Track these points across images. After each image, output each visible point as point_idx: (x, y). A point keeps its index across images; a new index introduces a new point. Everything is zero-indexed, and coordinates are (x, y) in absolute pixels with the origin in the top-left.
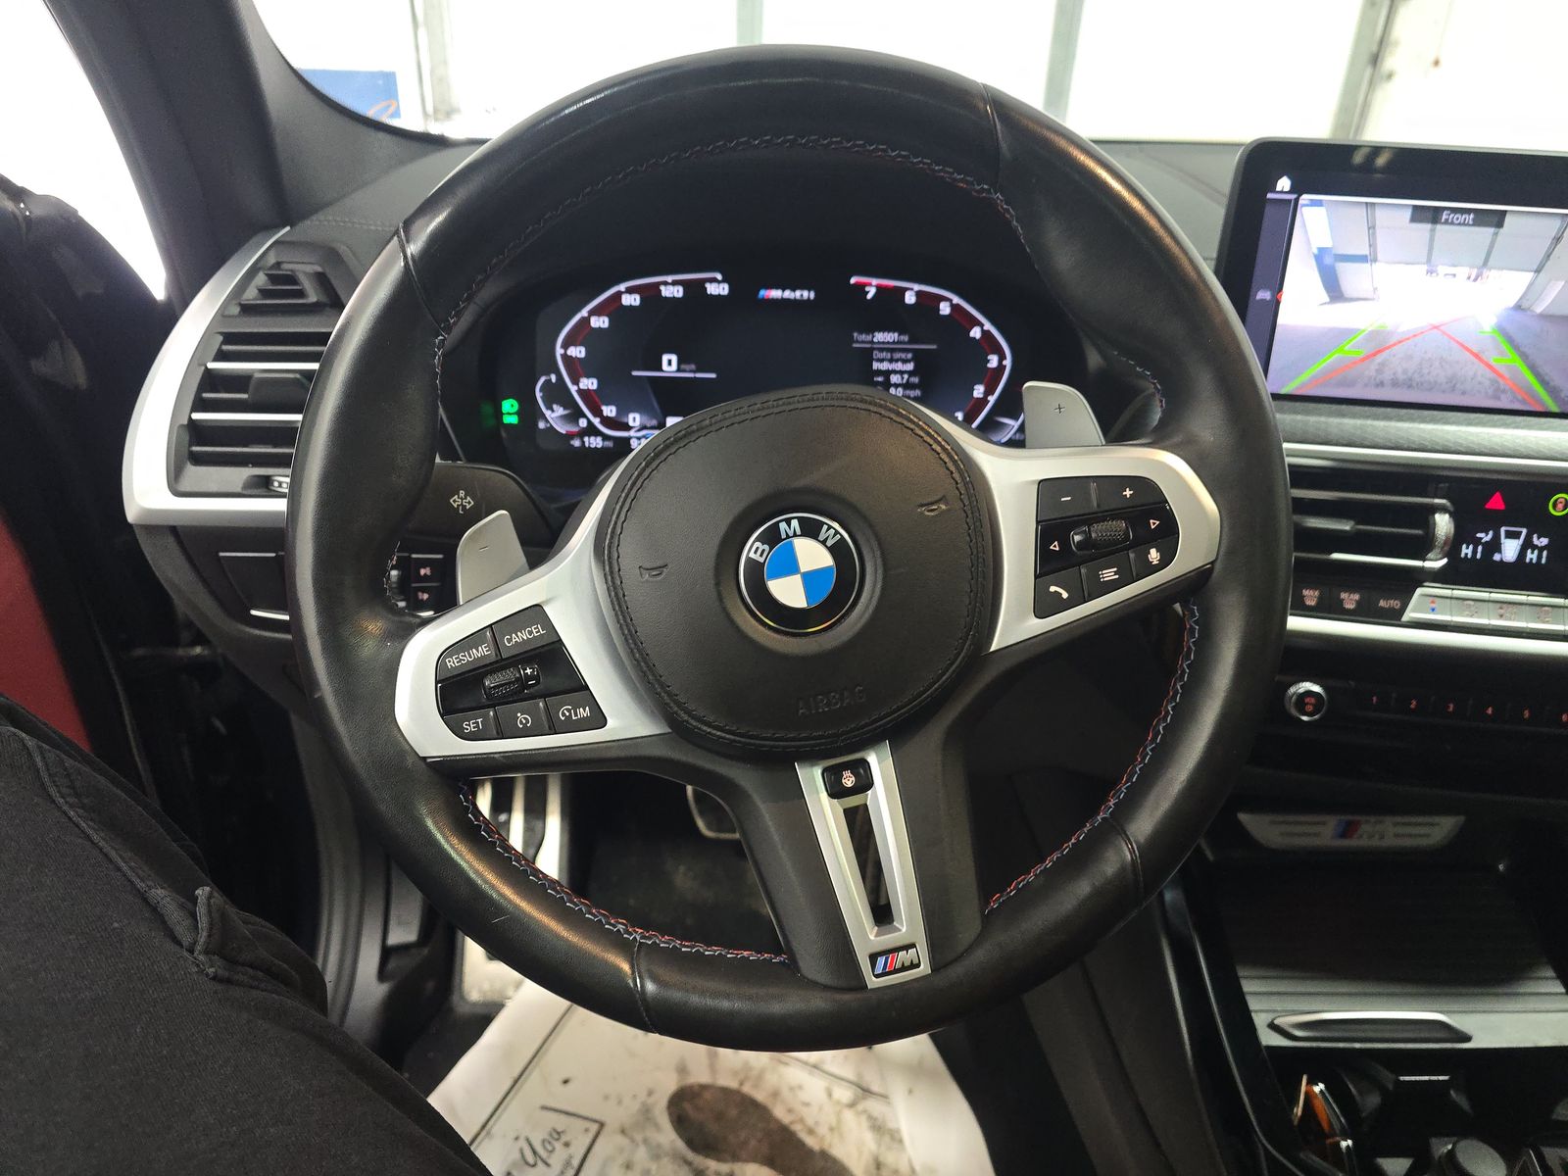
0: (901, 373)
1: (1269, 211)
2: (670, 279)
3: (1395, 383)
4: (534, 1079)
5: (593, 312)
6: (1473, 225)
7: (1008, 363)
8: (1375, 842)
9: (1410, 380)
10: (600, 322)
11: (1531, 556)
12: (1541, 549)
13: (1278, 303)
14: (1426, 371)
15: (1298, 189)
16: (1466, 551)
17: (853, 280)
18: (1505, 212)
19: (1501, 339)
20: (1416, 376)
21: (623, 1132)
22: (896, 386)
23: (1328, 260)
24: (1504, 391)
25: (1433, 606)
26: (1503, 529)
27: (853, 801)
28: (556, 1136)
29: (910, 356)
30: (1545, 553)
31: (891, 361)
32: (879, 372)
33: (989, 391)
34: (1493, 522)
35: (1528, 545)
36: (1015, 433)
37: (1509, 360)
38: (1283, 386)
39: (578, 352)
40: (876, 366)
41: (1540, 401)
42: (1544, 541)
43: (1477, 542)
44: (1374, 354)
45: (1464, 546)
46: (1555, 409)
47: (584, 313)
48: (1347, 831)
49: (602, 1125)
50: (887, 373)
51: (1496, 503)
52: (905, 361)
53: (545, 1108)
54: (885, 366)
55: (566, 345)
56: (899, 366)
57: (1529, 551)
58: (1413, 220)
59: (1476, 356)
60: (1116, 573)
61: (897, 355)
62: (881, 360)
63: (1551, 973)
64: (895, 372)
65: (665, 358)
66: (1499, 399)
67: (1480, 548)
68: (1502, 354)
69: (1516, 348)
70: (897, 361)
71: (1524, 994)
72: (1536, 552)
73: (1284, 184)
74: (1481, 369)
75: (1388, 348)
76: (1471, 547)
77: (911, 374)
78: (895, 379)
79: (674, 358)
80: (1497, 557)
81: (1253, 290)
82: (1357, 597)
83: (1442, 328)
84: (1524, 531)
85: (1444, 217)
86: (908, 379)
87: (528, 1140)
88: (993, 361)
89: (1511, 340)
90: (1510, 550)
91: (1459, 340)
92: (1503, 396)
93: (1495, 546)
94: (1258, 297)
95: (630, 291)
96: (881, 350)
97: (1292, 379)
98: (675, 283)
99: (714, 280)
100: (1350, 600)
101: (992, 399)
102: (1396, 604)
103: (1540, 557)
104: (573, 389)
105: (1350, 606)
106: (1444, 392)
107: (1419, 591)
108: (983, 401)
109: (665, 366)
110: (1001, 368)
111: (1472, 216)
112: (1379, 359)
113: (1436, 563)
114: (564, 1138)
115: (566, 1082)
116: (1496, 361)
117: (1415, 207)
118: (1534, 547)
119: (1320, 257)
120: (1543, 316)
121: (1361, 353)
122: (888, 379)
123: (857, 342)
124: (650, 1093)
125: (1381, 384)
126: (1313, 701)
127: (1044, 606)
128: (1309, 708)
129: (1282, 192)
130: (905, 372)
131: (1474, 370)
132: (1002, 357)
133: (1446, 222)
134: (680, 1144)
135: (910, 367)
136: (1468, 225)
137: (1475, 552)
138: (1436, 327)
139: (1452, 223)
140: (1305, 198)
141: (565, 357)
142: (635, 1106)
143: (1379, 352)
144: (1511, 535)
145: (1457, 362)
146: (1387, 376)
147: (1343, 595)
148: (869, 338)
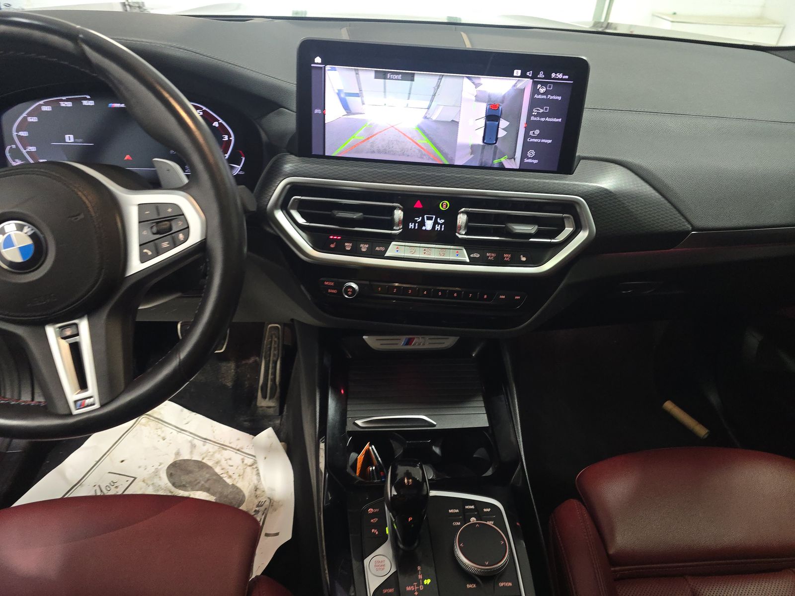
1: (314, 72)
2: (64, 98)
3: (379, 152)
4: (107, 460)
5: (30, 115)
6: (401, 80)
7: (232, 138)
8: (421, 347)
9: (385, 150)
10: (34, 119)
11: (438, 227)
12: (441, 224)
13: (324, 115)
14: (391, 146)
15: (325, 62)
16: (411, 226)
18: (414, 73)
19: (420, 132)
20: (387, 148)
21: (144, 481)
23: (342, 95)
24: (424, 155)
25: (397, 249)
26: (425, 216)
27: (72, 340)
28: (112, 484)
30: (443, 226)
34: (421, 213)
35: (436, 223)
37: (424, 141)
38: (333, 153)
39: (24, 134)
41: (440, 159)
42: (443, 221)
43: (415, 222)
44: (368, 139)
45: (410, 224)
46: (446, 163)
47: (24, 115)
48: (409, 342)
49: (135, 478)
51: (418, 205)
53: (109, 473)
55: (18, 131)
57: (437, 225)
58: (376, 78)
59: (412, 140)
60: (168, 244)
63: (481, 399)
65: (67, 136)
66: (422, 158)
67: (417, 224)
68: (422, 139)
69: (427, 135)
71: (470, 407)
72: (439, 226)
73: (318, 60)
74: (414, 146)
75: (373, 136)
76: (413, 224)
79: (72, 136)
80: (424, 228)
81: (313, 109)
82: (367, 246)
83: (395, 127)
84: (434, 217)
85: (389, 76)
87: (99, 486)
88: (226, 138)
89: (424, 132)
90: (429, 225)
91: (404, 132)
92: (425, 157)
93: (422, 223)
94: (316, 112)
95: (46, 104)
97: (336, 149)
98: (67, 100)
99: (86, 99)
100: (364, 248)
102: (382, 249)
103: (441, 228)
104: (24, 151)
105: (364, 250)
106: (399, 155)
107: (393, 243)
109: (67, 140)
110: (229, 141)
111: (400, 76)
112: (371, 140)
113: (397, 231)
114: (116, 485)
115: (122, 461)
116: (420, 142)
117: (376, 71)
118: (439, 224)
119: (339, 93)
120: (436, 121)
121: (362, 138)
124: (161, 464)
125: (373, 152)
126: (351, 290)
127: (144, 258)
128: (350, 293)
129: (317, 64)
131: (410, 145)
132: (229, 136)
133: (390, 79)
134: (170, 485)
136: (399, 80)
137: (415, 226)
138: (392, 127)
139: (392, 79)
140: (328, 67)
141: (19, 136)
142: (153, 470)
143: (371, 137)
144: (430, 219)
145: (403, 142)
146: (375, 148)
147: (362, 245)
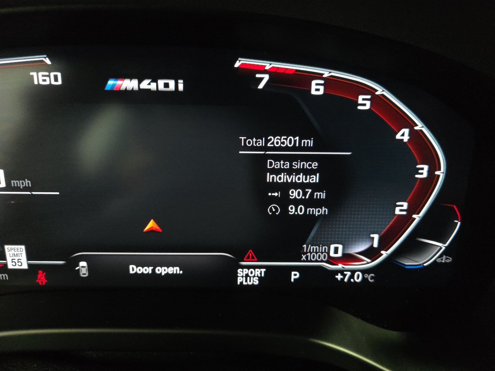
0: (303, 186)
7: (441, 173)
17: (237, 65)
22: (297, 203)
29: (315, 165)
31: (290, 172)
32: (275, 186)
33: (414, 208)
36: (441, 256)
40: (270, 178)
50: (285, 187)
52: (307, 172)
54: (283, 178)
56: (301, 178)
61: (297, 165)
62: (277, 172)
64: (295, 186)
70: (298, 172)
77: (315, 187)
78: (294, 194)
86: (312, 194)
88: (424, 171)
96: (277, 158)
101: (417, 218)
108: (406, 220)
110: (432, 178)
122: (285, 194)
123: (246, 148)
130: (309, 185)
132: (434, 165)
135: (315, 179)
148: (261, 143)
